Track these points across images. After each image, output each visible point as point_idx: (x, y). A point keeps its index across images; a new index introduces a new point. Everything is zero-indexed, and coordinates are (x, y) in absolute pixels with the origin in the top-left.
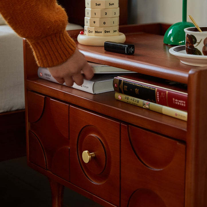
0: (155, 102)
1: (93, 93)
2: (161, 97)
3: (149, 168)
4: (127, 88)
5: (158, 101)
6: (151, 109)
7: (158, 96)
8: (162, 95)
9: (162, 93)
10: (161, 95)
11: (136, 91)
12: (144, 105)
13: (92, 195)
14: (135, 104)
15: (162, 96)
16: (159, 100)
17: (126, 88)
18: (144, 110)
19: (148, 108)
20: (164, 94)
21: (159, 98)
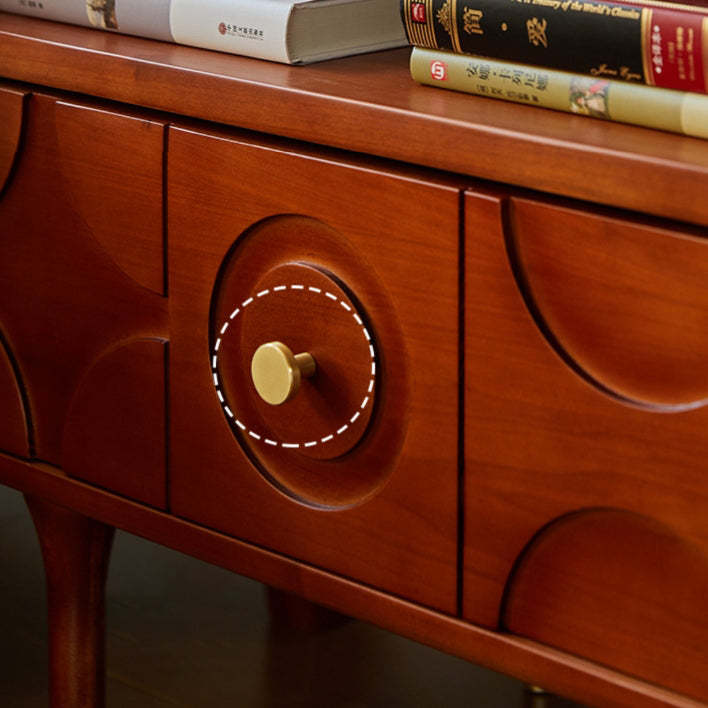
0: (638, 77)
1: (288, 62)
2: (676, 51)
3: (628, 405)
4: (480, 22)
5: (659, 70)
6: (614, 114)
7: (657, 49)
8: (680, 39)
9: (680, 31)
10: (675, 42)
11: (531, 31)
12: (577, 95)
13: (296, 567)
14: (526, 97)
15: (680, 46)
16: (662, 68)
17: (473, 18)
18: (575, 122)
19: (600, 113)
20: (691, 32)
21: (664, 53)
